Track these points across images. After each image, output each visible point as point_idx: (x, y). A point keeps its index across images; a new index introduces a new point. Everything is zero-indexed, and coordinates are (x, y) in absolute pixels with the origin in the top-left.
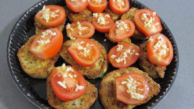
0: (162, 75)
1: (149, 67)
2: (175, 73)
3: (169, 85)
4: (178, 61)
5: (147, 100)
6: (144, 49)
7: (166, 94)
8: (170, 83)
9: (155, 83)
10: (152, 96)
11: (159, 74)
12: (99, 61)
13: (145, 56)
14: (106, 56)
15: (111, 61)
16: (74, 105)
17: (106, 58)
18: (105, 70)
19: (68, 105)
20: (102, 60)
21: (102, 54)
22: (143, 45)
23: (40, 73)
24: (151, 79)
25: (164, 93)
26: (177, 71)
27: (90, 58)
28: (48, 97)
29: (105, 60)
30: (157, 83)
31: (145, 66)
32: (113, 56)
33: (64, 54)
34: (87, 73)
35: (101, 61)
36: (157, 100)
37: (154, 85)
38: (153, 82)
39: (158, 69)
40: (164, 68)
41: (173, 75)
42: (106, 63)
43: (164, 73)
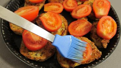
0: (105, 46)
1: (96, 39)
2: (115, 46)
3: (109, 54)
4: (119, 38)
6: (95, 26)
7: (104, 60)
8: (110, 52)
9: (98, 50)
10: (94, 59)
11: (103, 45)
13: (95, 31)
14: (67, 27)
16: (36, 55)
17: (67, 28)
19: (32, 54)
20: (64, 29)
21: (65, 25)
24: (96, 47)
25: (103, 59)
26: (117, 45)
27: (54, 25)
28: (21, 47)
29: (65, 29)
30: (100, 50)
31: (94, 38)
33: (39, 22)
35: (62, 30)
36: (97, 63)
37: (97, 52)
38: (96, 49)
39: (103, 41)
40: (108, 41)
41: (113, 47)
42: (66, 32)
43: (107, 44)
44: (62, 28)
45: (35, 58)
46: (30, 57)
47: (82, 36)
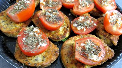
0: (116, 43)
1: (105, 36)
5: (102, 62)
6: (100, 22)
7: (120, 59)
9: (110, 48)
10: (107, 59)
11: (113, 42)
12: (63, 28)
13: (101, 27)
14: (69, 24)
15: (73, 28)
16: (37, 60)
17: (69, 26)
18: (67, 35)
19: (31, 60)
20: (66, 27)
21: (66, 23)
22: (100, 19)
23: (13, 33)
24: (107, 45)
25: (118, 57)
28: (16, 51)
31: (101, 35)
32: (75, 25)
33: (35, 20)
34: (52, 36)
35: (64, 28)
36: (112, 63)
37: (109, 50)
38: (108, 48)
39: (112, 38)
40: (118, 37)
42: (69, 30)
43: (117, 41)
44: (63, 26)
45: (35, 64)
46: (29, 63)
47: (88, 34)
